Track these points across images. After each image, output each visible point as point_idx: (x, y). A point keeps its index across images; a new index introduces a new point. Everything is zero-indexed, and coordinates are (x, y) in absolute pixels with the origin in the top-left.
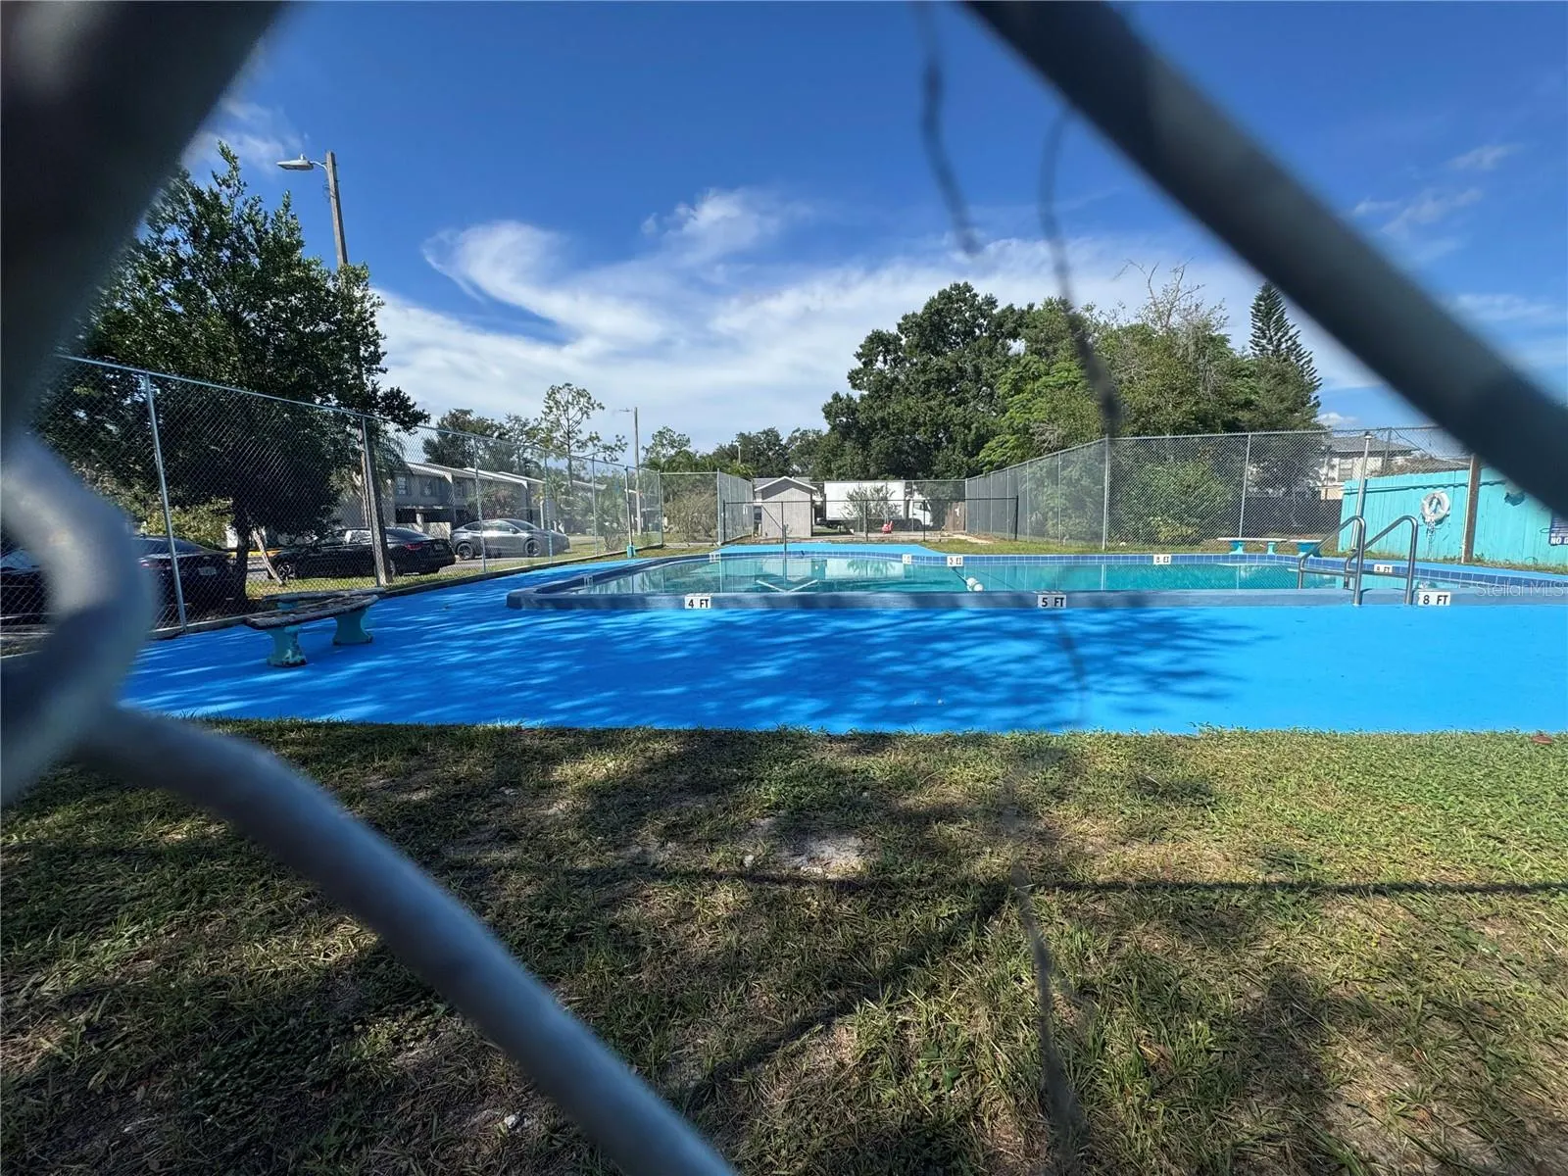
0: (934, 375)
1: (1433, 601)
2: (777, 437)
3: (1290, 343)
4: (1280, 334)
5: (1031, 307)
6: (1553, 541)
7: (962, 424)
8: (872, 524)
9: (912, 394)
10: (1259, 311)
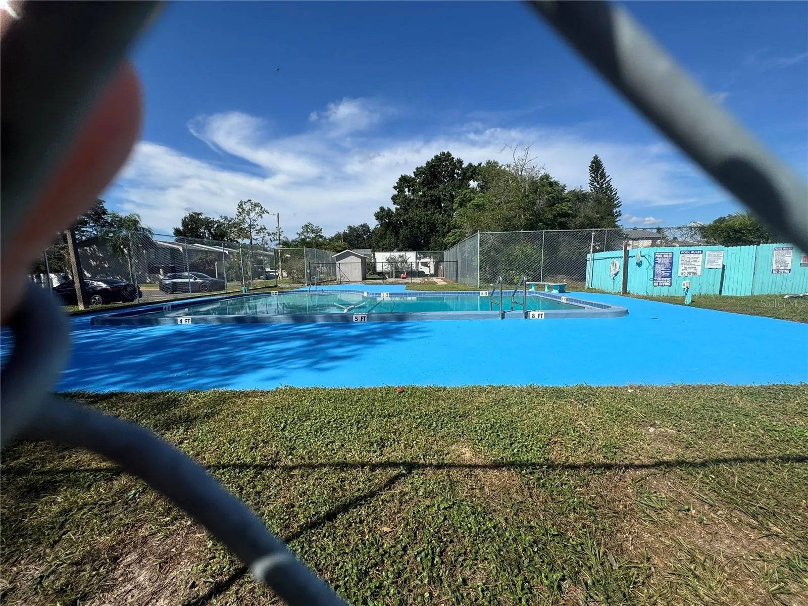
0: (429, 198)
1: (536, 316)
2: (368, 227)
3: (607, 184)
4: (602, 180)
5: (480, 165)
6: (655, 284)
7: (442, 223)
8: (397, 273)
9: (419, 207)
10: (592, 169)
